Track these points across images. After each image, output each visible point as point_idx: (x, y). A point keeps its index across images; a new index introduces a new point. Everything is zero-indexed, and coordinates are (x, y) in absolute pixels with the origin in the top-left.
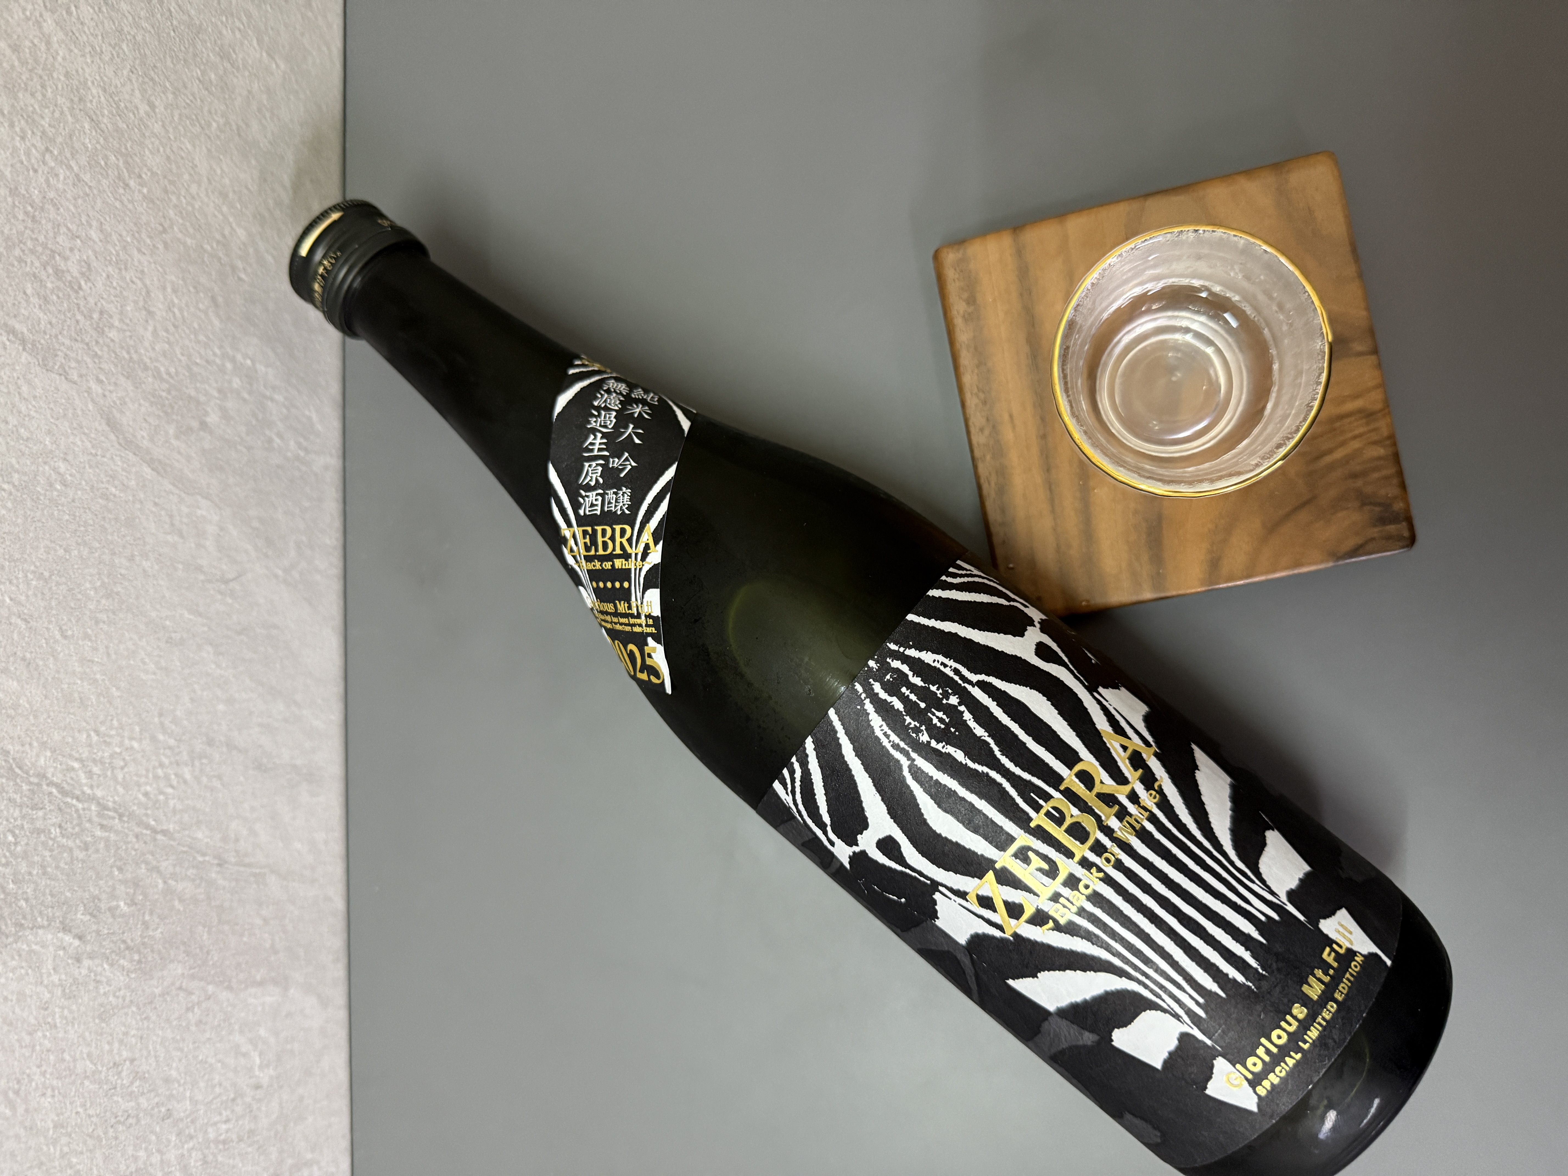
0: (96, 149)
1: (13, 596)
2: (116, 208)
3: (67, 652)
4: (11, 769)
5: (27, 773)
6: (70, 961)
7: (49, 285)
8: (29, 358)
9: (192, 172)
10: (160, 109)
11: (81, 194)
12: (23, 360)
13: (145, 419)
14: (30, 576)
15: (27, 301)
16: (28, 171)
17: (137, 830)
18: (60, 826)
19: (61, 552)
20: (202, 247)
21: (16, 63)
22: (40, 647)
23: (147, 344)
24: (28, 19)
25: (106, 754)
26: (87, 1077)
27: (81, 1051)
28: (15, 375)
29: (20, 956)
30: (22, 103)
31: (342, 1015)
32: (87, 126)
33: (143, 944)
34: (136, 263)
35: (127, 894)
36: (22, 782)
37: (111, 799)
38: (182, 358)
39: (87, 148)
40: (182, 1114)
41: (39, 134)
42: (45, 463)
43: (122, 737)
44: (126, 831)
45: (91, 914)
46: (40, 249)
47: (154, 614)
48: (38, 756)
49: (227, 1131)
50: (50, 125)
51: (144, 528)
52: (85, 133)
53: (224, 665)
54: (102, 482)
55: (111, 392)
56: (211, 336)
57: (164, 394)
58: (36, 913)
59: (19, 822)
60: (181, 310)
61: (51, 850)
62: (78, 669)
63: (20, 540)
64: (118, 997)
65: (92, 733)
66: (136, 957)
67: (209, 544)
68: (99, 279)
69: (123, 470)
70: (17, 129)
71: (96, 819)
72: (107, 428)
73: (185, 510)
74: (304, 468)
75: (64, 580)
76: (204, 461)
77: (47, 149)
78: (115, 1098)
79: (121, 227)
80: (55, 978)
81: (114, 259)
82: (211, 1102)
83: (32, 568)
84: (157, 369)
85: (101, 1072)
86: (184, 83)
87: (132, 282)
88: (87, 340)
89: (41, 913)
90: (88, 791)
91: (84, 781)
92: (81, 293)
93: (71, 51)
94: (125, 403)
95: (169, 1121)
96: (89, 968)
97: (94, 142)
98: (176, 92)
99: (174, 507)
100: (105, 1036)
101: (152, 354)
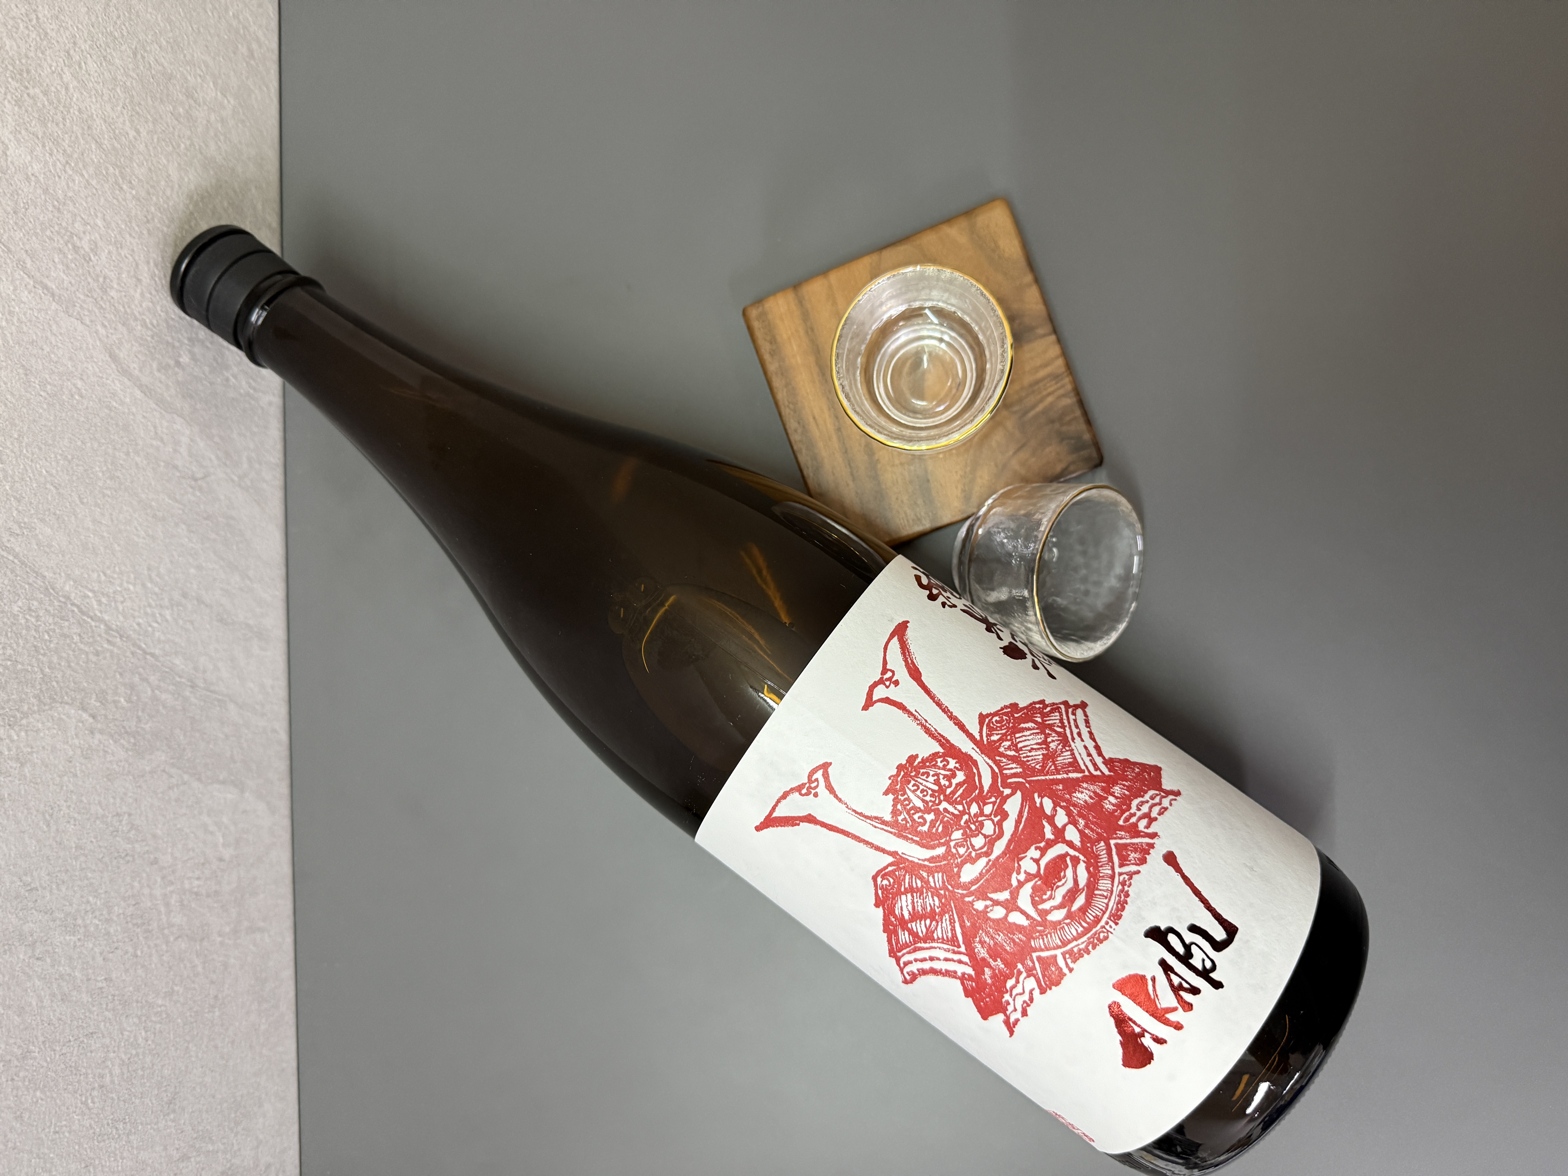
0: (100, 162)
1: (48, 469)
2: (114, 204)
3: (83, 513)
4: (47, 589)
5: (57, 594)
6: (87, 732)
7: (70, 256)
8: (57, 307)
9: (167, 180)
10: (144, 134)
11: (90, 194)
12: (53, 308)
13: (135, 355)
14: (59, 457)
15: (56, 268)
16: (54, 177)
17: (133, 649)
18: (80, 635)
19: (79, 443)
21: (46, 103)
22: (66, 507)
23: (136, 302)
24: (53, 72)
25: (111, 591)
26: (97, 818)
27: (94, 799)
28: (48, 317)
29: (53, 720)
30: (50, 130)
31: (286, 822)
32: (93, 146)
33: (138, 732)
34: (128, 244)
35: (126, 693)
36: (55, 599)
37: (115, 623)
38: (162, 314)
39: (94, 162)
40: (166, 865)
41: (61, 151)
42: (68, 380)
43: (122, 580)
44: (125, 648)
45: (101, 702)
46: (63, 231)
47: (143, 496)
48: (65, 583)
49: (199, 886)
50: (69, 146)
51: (136, 433)
52: (92, 151)
53: (194, 541)
54: (107, 397)
55: (112, 334)
57: (149, 339)
58: (64, 694)
59: (52, 627)
60: (160, 279)
61: (74, 651)
62: (92, 527)
63: (52, 431)
64: (119, 766)
65: (101, 574)
66: (132, 740)
67: (183, 450)
68: (103, 253)
69: (121, 390)
70: (47, 148)
71: (104, 635)
72: (109, 359)
73: (165, 424)
74: (253, 402)
75: (81, 463)
76: (178, 390)
77: (67, 162)
78: (118, 839)
79: (117, 218)
80: (76, 741)
81: (113, 240)
82: (187, 861)
83: (60, 452)
85: (107, 817)
86: (160, 116)
87: (126, 257)
88: (95, 296)
89: (67, 693)
90: (99, 614)
91: (96, 607)
92: (91, 263)
93: (82, 94)
94: (122, 343)
95: (156, 866)
96: (100, 740)
97: (98, 157)
98: (155, 122)
99: (157, 420)
100: (111, 791)
101: (140, 310)
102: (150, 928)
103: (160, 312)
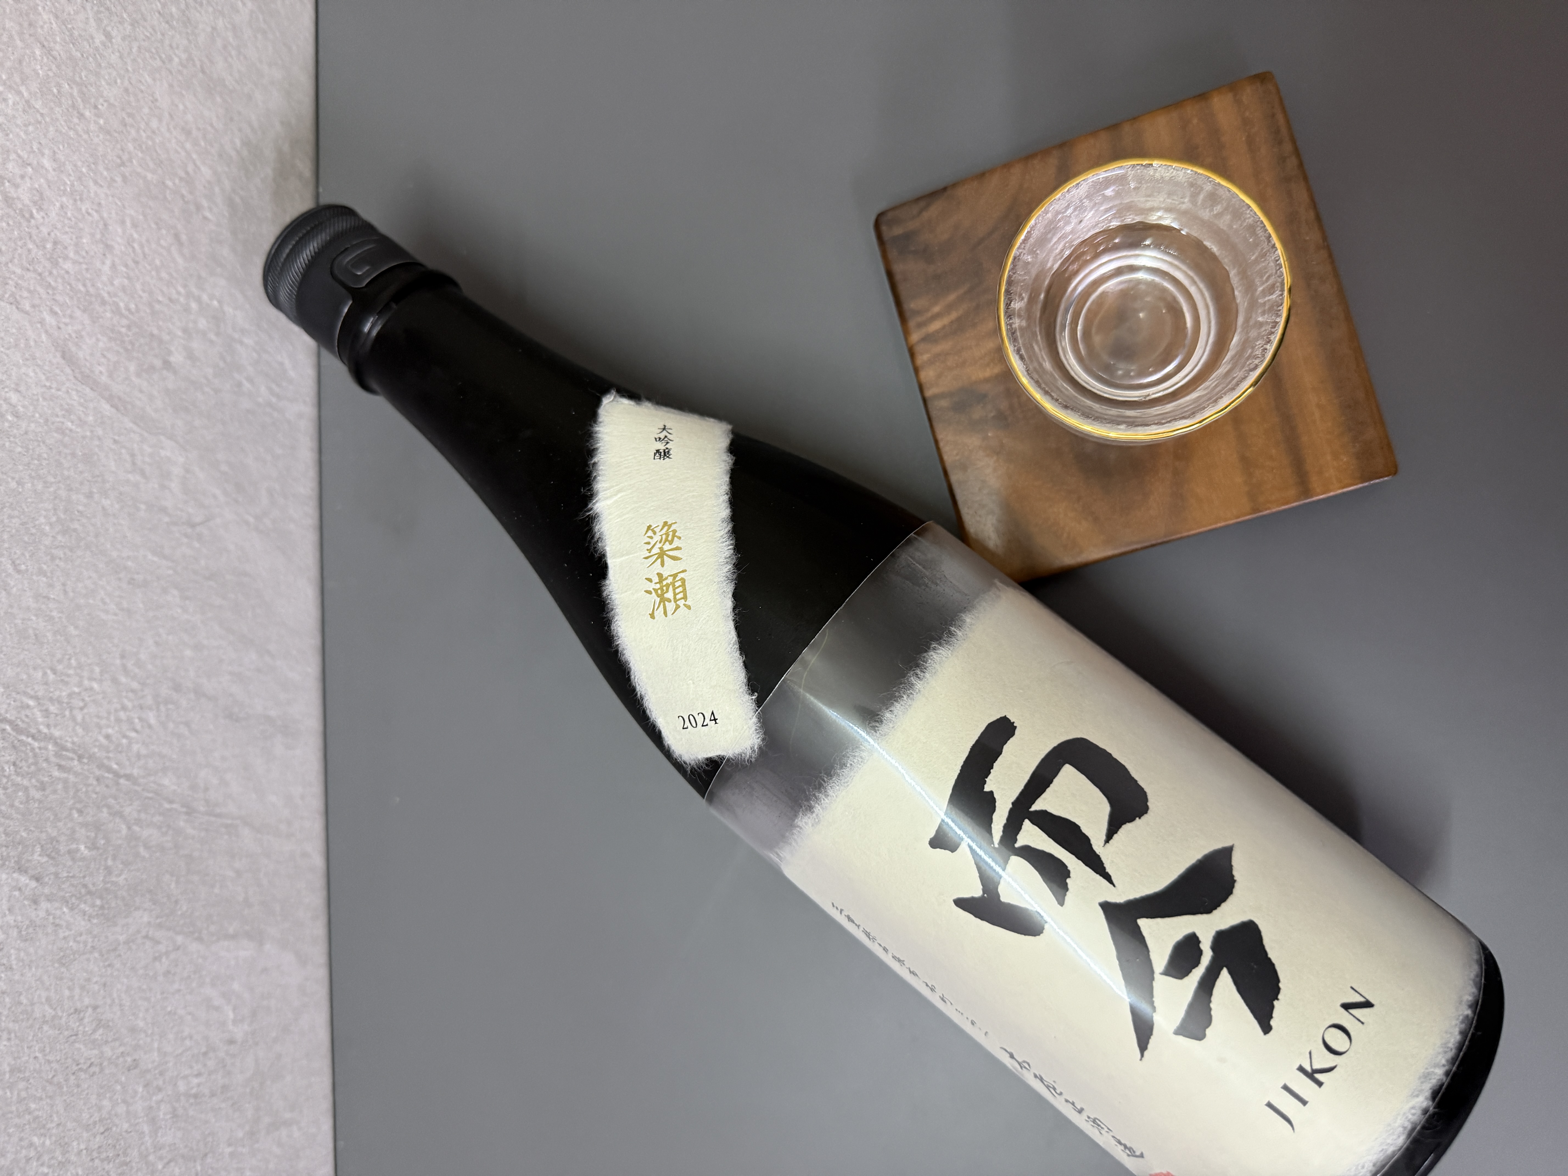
0: (47, 76)
2: (71, 138)
3: (20, 586)
6: (26, 902)
9: (153, 106)
10: (117, 40)
11: (32, 121)
13: (102, 354)
17: (98, 773)
18: (14, 764)
19: (13, 485)
20: (163, 183)
23: (104, 278)
25: (64, 694)
26: (45, 1022)
27: (39, 996)
31: (322, 973)
32: (38, 52)
33: (106, 889)
34: (92, 195)
35: (88, 837)
37: (70, 740)
38: (143, 295)
39: (38, 74)
40: (150, 1066)
43: (81, 677)
44: (86, 773)
45: (48, 856)
47: (115, 554)
49: (199, 1085)
51: (104, 466)
52: (35, 59)
53: (191, 610)
54: (57, 416)
55: (66, 324)
56: (175, 274)
57: (123, 330)
60: (142, 246)
62: (33, 605)
64: (78, 942)
65: (49, 672)
66: (98, 902)
67: (174, 485)
68: (52, 208)
69: (81, 405)
71: (53, 759)
72: (62, 361)
73: (148, 450)
74: (275, 414)
75: (16, 513)
76: (167, 401)
78: (77, 1045)
79: (75, 158)
80: (10, 919)
82: (181, 1054)
84: (116, 304)
85: (61, 1018)
87: (89, 214)
88: (40, 270)
90: (45, 730)
91: (40, 720)
92: (33, 221)
94: (82, 337)
95: (135, 1071)
96: (47, 911)
97: (46, 68)
98: (134, 23)
99: (135, 445)
100: (65, 981)
101: (110, 289)
102: (128, 1159)
103: (141, 293)
